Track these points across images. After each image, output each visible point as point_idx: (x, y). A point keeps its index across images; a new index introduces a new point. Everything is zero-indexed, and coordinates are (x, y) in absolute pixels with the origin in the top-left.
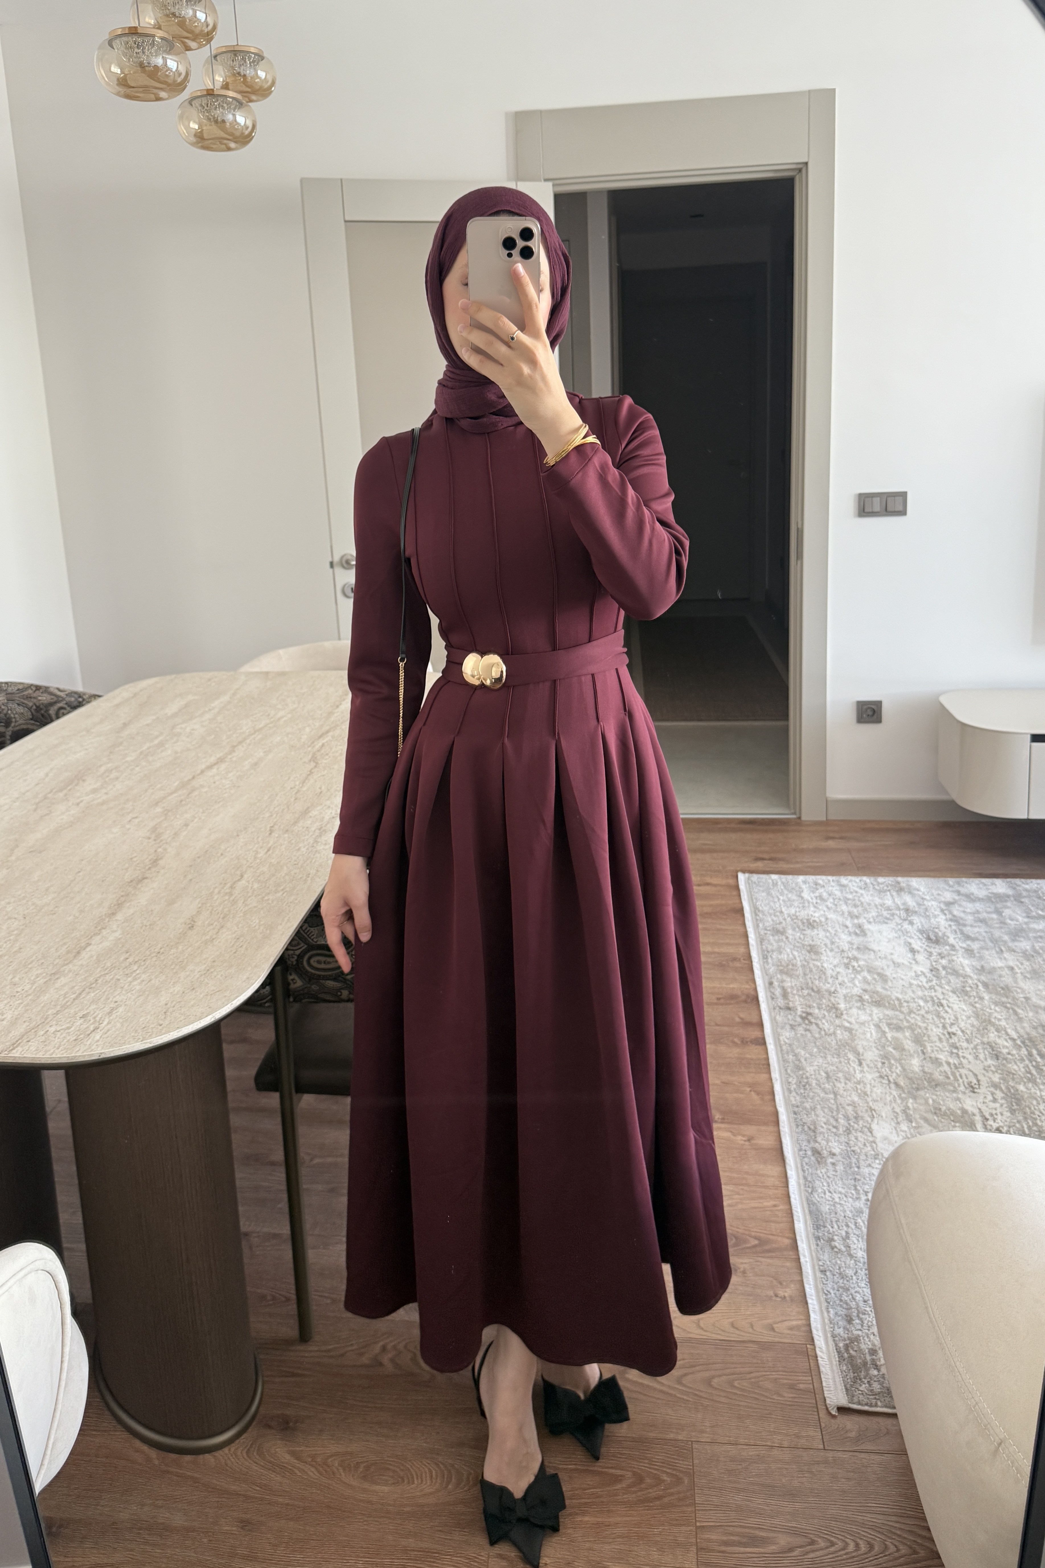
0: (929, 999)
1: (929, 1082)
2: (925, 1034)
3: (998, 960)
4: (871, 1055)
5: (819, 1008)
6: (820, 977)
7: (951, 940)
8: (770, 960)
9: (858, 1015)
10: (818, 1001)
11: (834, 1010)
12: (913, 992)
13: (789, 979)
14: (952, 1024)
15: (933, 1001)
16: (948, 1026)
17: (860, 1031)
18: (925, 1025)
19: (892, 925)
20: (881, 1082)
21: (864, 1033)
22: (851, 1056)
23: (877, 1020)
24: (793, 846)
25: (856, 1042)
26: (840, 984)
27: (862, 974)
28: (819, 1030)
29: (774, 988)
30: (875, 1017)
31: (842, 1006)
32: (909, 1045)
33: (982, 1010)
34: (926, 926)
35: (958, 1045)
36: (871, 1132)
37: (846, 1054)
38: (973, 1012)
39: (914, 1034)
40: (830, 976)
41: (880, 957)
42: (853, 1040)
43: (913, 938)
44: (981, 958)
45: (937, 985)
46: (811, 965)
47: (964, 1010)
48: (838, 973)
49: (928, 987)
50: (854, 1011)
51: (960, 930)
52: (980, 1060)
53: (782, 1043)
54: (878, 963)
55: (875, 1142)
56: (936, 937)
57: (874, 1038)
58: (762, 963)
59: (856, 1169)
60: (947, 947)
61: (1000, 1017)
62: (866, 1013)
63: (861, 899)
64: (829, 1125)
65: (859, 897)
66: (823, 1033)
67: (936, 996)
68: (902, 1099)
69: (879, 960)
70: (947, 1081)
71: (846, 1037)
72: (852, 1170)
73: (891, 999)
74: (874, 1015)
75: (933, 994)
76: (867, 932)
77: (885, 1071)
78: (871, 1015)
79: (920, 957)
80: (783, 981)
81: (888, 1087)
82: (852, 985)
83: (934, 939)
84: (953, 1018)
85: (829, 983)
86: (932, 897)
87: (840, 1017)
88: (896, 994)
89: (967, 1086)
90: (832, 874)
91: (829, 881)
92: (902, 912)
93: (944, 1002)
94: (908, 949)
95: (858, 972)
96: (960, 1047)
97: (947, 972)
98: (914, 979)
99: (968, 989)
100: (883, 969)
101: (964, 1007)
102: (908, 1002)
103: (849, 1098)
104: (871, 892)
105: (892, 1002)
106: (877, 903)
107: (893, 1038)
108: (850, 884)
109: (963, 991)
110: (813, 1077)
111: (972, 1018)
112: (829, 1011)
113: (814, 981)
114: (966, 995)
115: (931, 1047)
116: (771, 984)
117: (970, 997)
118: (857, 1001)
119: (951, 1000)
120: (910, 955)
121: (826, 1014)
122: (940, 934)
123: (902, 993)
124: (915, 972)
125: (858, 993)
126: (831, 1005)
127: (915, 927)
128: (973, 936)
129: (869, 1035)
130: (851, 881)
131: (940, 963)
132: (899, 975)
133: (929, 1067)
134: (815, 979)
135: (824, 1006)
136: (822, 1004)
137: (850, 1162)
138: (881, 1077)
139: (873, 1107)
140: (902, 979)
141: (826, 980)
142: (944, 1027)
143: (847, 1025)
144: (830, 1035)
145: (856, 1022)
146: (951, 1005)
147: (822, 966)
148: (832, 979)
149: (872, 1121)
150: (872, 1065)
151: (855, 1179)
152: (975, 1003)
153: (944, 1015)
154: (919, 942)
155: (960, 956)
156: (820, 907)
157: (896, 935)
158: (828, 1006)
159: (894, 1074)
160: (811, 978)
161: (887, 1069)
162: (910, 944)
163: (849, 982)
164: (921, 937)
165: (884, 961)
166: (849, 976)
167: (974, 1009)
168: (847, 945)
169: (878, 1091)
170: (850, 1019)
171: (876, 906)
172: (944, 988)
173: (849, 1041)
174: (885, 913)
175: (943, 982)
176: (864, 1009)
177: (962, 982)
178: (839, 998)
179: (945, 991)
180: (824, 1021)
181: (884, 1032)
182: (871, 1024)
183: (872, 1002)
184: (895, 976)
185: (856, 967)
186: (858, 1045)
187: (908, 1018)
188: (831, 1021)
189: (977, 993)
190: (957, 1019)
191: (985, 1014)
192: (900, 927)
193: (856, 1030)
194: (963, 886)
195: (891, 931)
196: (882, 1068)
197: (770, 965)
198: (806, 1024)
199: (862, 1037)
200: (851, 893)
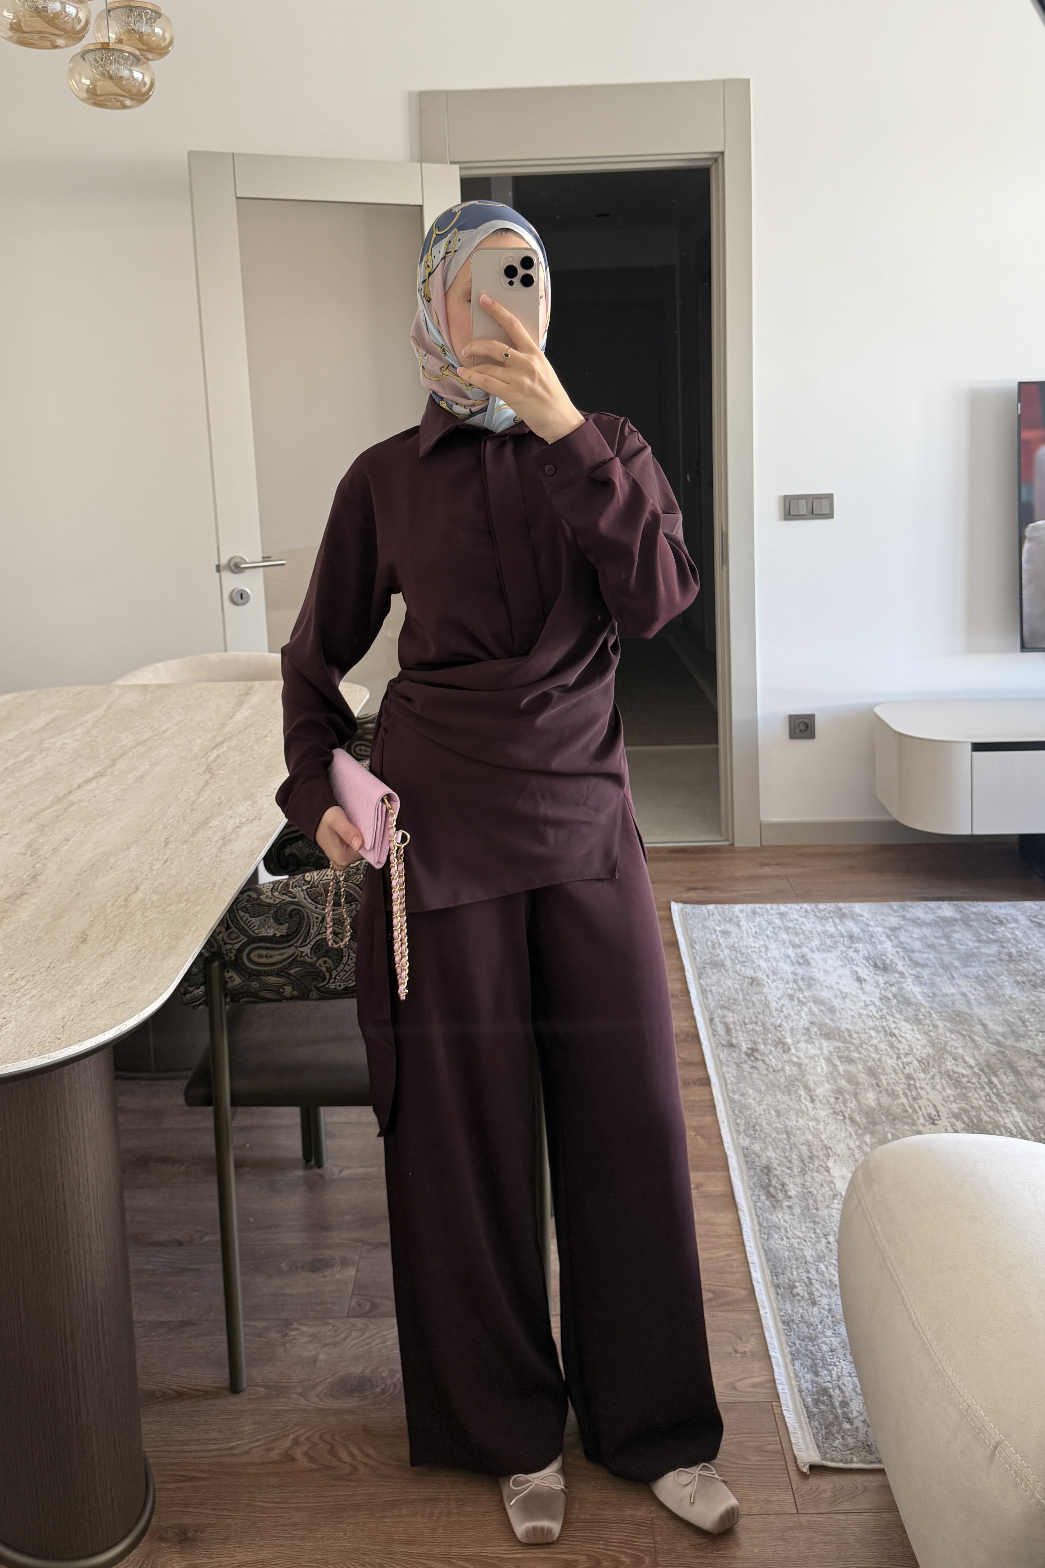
0: (880, 1029)
1: (887, 1117)
2: (879, 1067)
3: (951, 987)
4: (823, 1090)
5: (765, 1044)
6: (763, 1011)
7: (900, 968)
8: (709, 996)
9: (807, 1049)
10: (763, 1036)
11: (781, 1045)
12: (864, 1022)
13: (731, 1014)
14: (907, 1054)
15: (885, 1031)
16: (902, 1056)
17: (810, 1065)
18: (878, 1056)
19: (836, 953)
20: (835, 1118)
21: (814, 1068)
22: (802, 1092)
23: (827, 1053)
24: (728, 874)
25: (806, 1078)
26: (786, 1017)
27: (809, 1004)
28: (766, 1067)
29: (715, 1024)
30: (825, 1051)
31: (789, 1040)
32: (863, 1078)
33: (938, 1038)
34: (873, 954)
35: (915, 1076)
36: (828, 1172)
37: (796, 1092)
38: (928, 1041)
39: (868, 1066)
40: (774, 1009)
41: (826, 987)
42: (803, 1076)
43: (859, 966)
44: (933, 985)
45: (889, 1014)
46: (754, 999)
47: (918, 1040)
48: (783, 1005)
49: (878, 1016)
50: (802, 1045)
51: (909, 957)
52: (938, 1091)
53: (729, 1081)
54: (825, 994)
55: (833, 1183)
56: (884, 964)
57: (825, 1072)
58: (701, 998)
59: (814, 1211)
60: (896, 975)
61: (957, 1045)
62: (815, 1046)
63: (803, 927)
64: (783, 1166)
65: (800, 925)
66: (771, 1069)
67: (887, 1025)
68: (859, 1135)
69: (825, 990)
70: (905, 1114)
71: (796, 1073)
72: (810, 1212)
73: (841, 1031)
74: (825, 1048)
75: (885, 1024)
76: (811, 961)
77: (839, 1107)
78: (821, 1049)
79: (868, 987)
80: (724, 1017)
81: (843, 1123)
82: (798, 1018)
83: (881, 966)
84: (908, 1048)
85: (774, 1017)
86: (877, 923)
87: (788, 1052)
88: (845, 1025)
89: (927, 1118)
90: (772, 902)
91: (768, 910)
92: (846, 939)
93: (896, 1032)
94: (855, 977)
95: (805, 1004)
96: (916, 1078)
97: (898, 1000)
98: (864, 1009)
99: (922, 1017)
100: (830, 999)
101: (919, 1037)
102: (858, 1033)
103: (803, 1137)
104: (812, 920)
105: (842, 1034)
106: (820, 931)
107: (845, 1071)
108: (790, 911)
109: (917, 1019)
110: (762, 1116)
111: (927, 1048)
112: (776, 1046)
113: (758, 1015)
114: (920, 1024)
115: (886, 1079)
116: (711, 1020)
117: (924, 1025)
118: (804, 1034)
119: (903, 1029)
120: (857, 984)
121: (773, 1049)
122: (888, 961)
123: (851, 1024)
124: (865, 1001)
125: (806, 1026)
126: (777, 1040)
127: (861, 954)
128: (922, 962)
129: (819, 1069)
130: (790, 909)
131: (891, 991)
132: (848, 1005)
133: (885, 1100)
134: (759, 1013)
135: (770, 1041)
136: (767, 1040)
137: (808, 1205)
138: (835, 1113)
139: (828, 1145)
140: (851, 1010)
141: (771, 1013)
142: (899, 1057)
143: (795, 1059)
144: (779, 1071)
145: (805, 1057)
146: (903, 1035)
147: (766, 1000)
148: (777, 1012)
149: (828, 1159)
150: (825, 1101)
151: (814, 1222)
152: (930, 1031)
153: (898, 1045)
154: (865, 970)
155: (910, 983)
156: (760, 937)
157: (842, 964)
158: (775, 1040)
159: (849, 1109)
160: (754, 1012)
161: (841, 1105)
162: (857, 972)
163: (795, 1014)
164: (867, 964)
165: (831, 992)
166: (795, 1008)
167: (929, 1038)
168: (790, 975)
169: (832, 1128)
170: (798, 1054)
171: (819, 933)
172: (896, 1017)
173: (799, 1077)
174: (828, 942)
175: (894, 1011)
176: (813, 1043)
177: (914, 1010)
178: (785, 1032)
179: (896, 1021)
180: (771, 1057)
181: (835, 1066)
182: (821, 1057)
183: (821, 1034)
184: (842, 1006)
185: (801, 998)
186: (809, 1080)
187: (860, 1049)
188: (778, 1057)
189: (931, 1021)
190: (912, 1048)
191: (941, 1044)
192: (845, 955)
193: (806, 1065)
194: (908, 911)
195: (837, 960)
196: (835, 1104)
197: (710, 1000)
198: (752, 1061)
199: (813, 1071)
200: (792, 921)
